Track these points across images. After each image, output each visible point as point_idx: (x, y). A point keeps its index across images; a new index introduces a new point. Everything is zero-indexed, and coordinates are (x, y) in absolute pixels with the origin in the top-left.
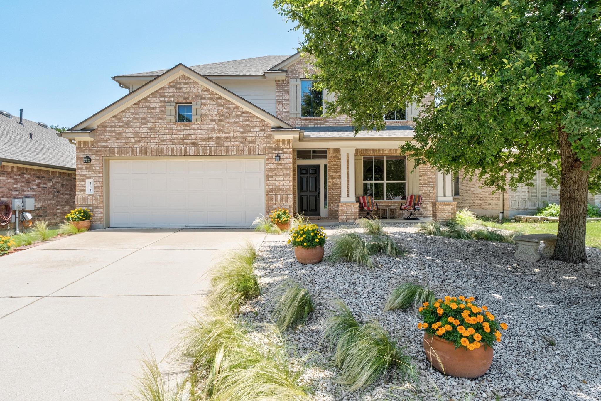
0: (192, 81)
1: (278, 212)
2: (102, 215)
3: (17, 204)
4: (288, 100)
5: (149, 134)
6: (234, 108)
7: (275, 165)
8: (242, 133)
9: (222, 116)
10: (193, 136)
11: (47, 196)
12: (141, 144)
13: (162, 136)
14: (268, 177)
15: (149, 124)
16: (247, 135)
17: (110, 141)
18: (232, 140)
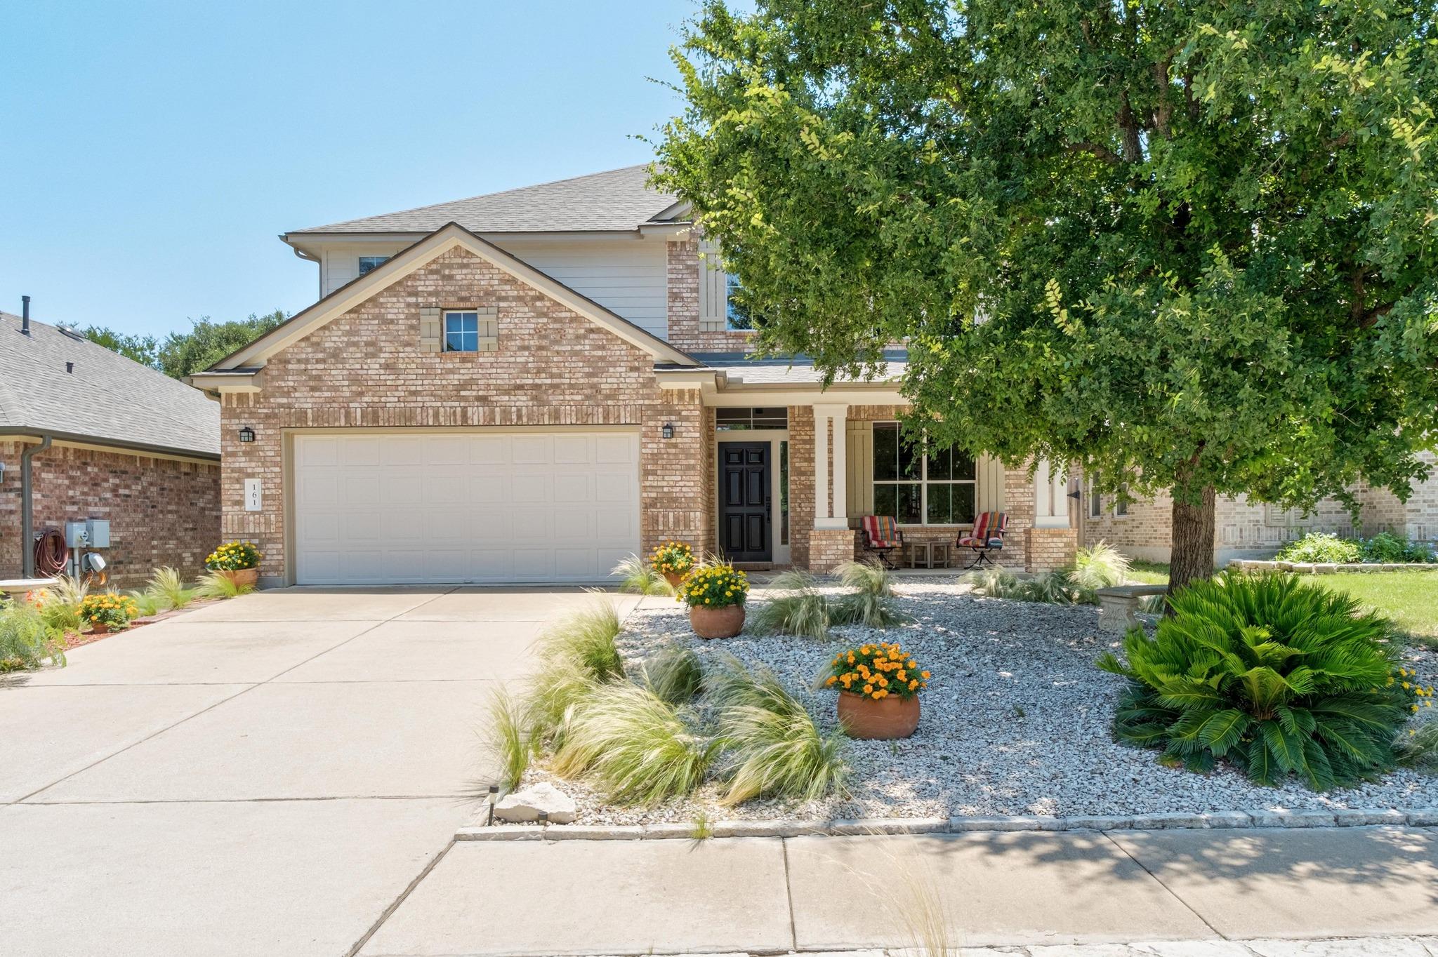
0: (478, 261)
1: (669, 550)
2: (280, 557)
3: (76, 533)
4: (696, 290)
5: (382, 377)
6: (572, 320)
7: (662, 446)
8: (589, 375)
9: (545, 337)
10: (480, 382)
11: (132, 515)
12: (366, 399)
13: (411, 382)
14: (647, 473)
15: (382, 355)
16: (600, 380)
17: (297, 395)
18: (567, 392)
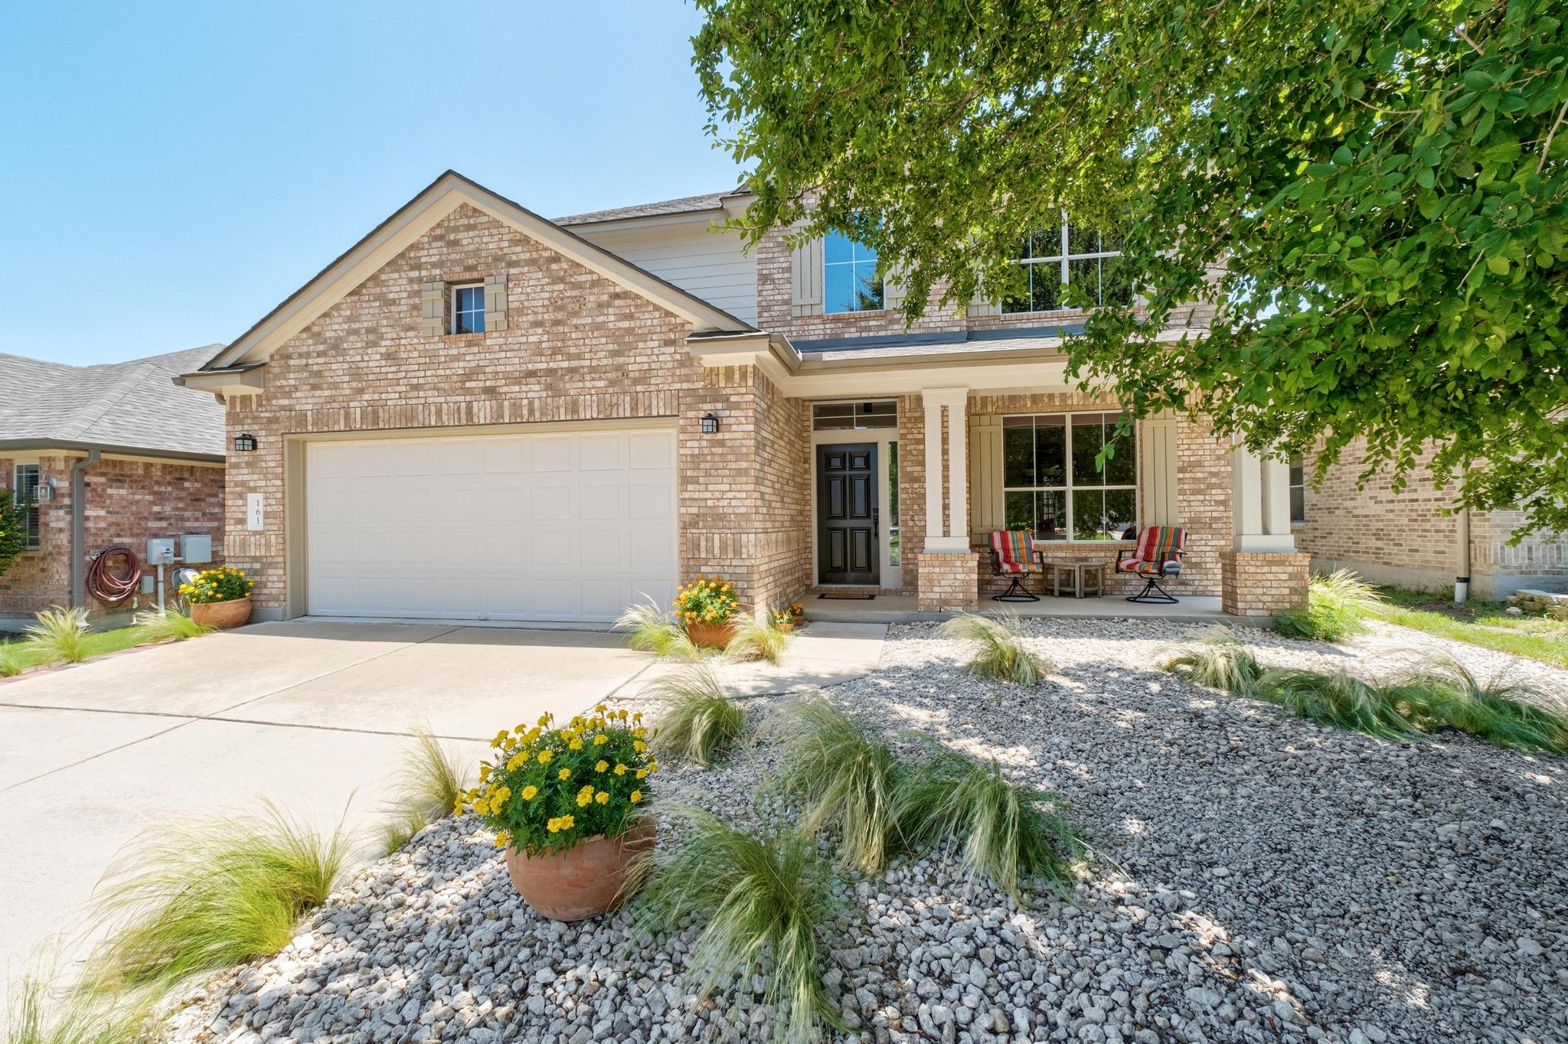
0: (486, 219)
3: (158, 549)
4: (789, 271)
5: (383, 370)
6: (594, 284)
7: (704, 443)
8: (615, 354)
9: (561, 308)
10: (487, 370)
12: (366, 397)
13: (412, 374)
14: (685, 481)
15: (383, 343)
16: (627, 360)
17: (298, 394)
18: (588, 377)
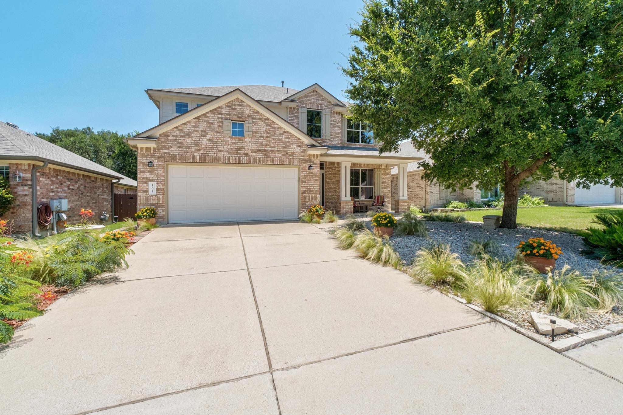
0: (245, 104)
2: (164, 213)
3: (55, 204)
4: (298, 124)
5: (208, 144)
6: (278, 128)
7: (308, 173)
8: (284, 147)
9: (269, 133)
10: (245, 148)
11: (75, 197)
12: (201, 152)
13: (219, 147)
14: (301, 182)
15: (208, 136)
16: (288, 150)
17: (172, 149)
18: (276, 153)
